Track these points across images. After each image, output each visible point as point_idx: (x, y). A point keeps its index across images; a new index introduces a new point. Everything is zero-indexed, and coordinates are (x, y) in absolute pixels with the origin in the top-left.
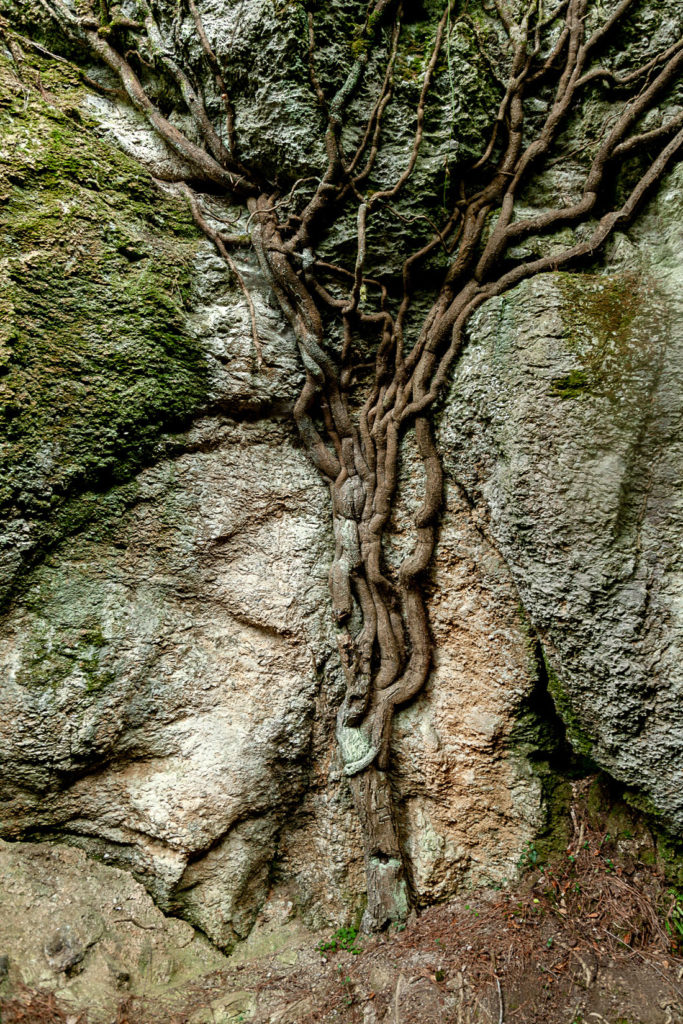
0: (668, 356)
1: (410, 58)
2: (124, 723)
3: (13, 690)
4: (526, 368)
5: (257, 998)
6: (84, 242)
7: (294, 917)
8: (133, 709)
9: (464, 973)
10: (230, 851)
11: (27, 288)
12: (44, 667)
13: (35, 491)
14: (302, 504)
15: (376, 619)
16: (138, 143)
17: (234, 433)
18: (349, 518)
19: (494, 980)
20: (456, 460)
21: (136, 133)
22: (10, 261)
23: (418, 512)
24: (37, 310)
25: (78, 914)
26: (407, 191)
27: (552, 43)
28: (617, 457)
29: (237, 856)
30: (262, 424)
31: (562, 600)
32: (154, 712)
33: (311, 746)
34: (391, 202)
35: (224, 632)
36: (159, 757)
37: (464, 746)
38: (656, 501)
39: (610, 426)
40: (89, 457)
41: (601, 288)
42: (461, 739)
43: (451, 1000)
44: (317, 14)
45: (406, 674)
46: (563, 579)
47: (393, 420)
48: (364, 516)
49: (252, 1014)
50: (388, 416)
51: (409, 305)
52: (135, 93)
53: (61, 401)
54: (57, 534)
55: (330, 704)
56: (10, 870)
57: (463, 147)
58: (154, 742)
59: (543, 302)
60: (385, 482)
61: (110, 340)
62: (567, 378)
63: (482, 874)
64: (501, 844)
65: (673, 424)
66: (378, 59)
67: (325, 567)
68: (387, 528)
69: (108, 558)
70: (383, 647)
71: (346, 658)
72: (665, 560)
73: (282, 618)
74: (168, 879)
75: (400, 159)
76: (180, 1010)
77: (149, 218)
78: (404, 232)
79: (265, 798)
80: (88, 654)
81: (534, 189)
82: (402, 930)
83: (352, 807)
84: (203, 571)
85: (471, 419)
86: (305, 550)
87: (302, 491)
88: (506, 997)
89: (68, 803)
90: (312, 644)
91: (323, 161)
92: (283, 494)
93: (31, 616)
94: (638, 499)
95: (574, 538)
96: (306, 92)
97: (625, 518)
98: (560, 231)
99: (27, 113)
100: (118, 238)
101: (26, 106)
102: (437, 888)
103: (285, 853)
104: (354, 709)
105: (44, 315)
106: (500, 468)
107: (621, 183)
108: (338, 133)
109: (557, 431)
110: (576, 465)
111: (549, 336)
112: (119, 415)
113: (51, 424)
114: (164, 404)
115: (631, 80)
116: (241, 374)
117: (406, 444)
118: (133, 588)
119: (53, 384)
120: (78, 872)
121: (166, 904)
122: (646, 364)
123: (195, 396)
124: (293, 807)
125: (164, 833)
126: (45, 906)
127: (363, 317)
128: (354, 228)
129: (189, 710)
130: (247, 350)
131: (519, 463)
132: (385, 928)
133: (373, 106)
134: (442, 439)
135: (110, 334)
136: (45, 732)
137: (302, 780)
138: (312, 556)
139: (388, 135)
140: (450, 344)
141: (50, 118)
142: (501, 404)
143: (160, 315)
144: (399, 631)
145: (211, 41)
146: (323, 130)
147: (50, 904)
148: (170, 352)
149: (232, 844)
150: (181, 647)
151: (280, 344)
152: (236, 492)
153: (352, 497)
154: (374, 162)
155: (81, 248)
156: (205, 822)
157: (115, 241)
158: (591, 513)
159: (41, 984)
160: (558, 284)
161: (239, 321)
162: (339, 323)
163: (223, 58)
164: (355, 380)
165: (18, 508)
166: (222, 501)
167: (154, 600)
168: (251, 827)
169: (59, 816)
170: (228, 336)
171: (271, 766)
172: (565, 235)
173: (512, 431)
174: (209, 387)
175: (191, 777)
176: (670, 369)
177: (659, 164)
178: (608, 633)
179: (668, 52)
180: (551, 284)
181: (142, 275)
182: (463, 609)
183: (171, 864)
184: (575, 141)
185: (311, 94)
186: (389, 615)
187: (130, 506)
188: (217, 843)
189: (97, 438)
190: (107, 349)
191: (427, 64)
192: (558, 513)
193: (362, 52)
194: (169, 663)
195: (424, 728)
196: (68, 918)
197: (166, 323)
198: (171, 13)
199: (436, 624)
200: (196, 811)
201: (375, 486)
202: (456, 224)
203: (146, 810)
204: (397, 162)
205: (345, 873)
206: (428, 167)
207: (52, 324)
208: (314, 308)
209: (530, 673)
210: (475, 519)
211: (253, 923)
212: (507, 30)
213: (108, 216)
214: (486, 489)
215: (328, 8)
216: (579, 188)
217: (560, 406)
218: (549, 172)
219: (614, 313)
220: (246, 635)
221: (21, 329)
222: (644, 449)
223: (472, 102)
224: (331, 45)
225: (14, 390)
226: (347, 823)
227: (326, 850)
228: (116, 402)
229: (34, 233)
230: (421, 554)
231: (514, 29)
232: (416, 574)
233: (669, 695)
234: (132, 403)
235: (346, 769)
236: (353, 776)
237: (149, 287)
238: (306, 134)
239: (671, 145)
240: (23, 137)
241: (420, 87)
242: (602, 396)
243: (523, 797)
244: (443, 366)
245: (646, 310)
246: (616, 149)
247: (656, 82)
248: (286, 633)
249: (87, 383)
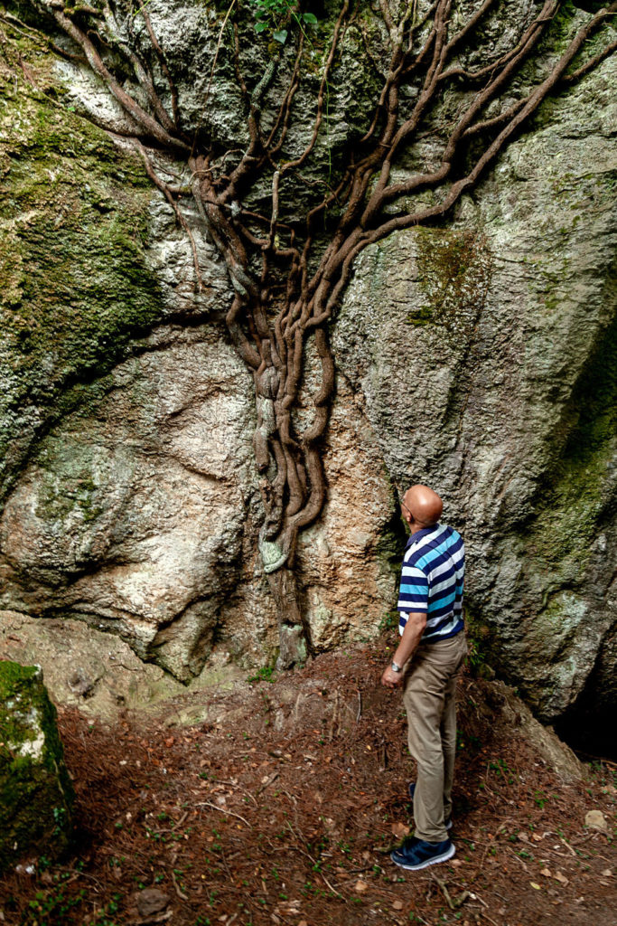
0: (488, 298)
1: (313, 54)
2: (110, 541)
3: (34, 521)
4: (391, 303)
5: (208, 709)
6: (68, 202)
7: (230, 662)
8: (117, 531)
9: (339, 691)
10: (186, 622)
11: (29, 242)
12: (54, 506)
13: (43, 387)
14: (233, 387)
15: (287, 468)
16: (100, 105)
17: (181, 336)
18: (268, 398)
19: (356, 693)
20: (344, 360)
21: (98, 96)
22: (16, 223)
23: (317, 395)
24: (36, 256)
25: (88, 662)
26: (309, 161)
27: (422, 42)
28: (449, 369)
29: (191, 625)
30: (202, 328)
31: (409, 464)
32: (131, 533)
33: (241, 553)
34: (298, 170)
35: (178, 478)
36: (135, 562)
37: (346, 553)
38: (474, 399)
39: (446, 347)
40: (79, 360)
41: (447, 243)
42: (344, 549)
43: (330, 705)
44: (240, 24)
45: (308, 506)
46: (410, 450)
47: (299, 328)
48: (278, 396)
49: (205, 718)
50: (296, 324)
51: (311, 244)
52: (96, 65)
53: (57, 321)
54: (57, 414)
55: (255, 526)
56: (39, 636)
57: (353, 127)
58: (131, 553)
59: (406, 253)
60: (294, 371)
61: (90, 275)
62: (420, 312)
63: (356, 634)
64: (369, 615)
65: (488, 347)
66: (288, 56)
67: (250, 432)
68: (295, 404)
69: (94, 429)
70: (291, 488)
71: (265, 496)
72: (476, 439)
73: (219, 469)
74: (145, 640)
75: (305, 135)
76: (159, 717)
77: (114, 175)
78: (307, 192)
79: (210, 588)
80: (84, 496)
81: (405, 157)
82: (303, 668)
83: (269, 593)
84: (162, 436)
85: (354, 333)
86: (235, 420)
87: (233, 377)
88: (363, 702)
89: (74, 592)
90: (241, 486)
91: (247, 138)
92: (219, 380)
93: (42, 470)
94: (462, 397)
95: (418, 423)
96: (233, 86)
97: (452, 409)
98: (423, 192)
99: (17, 97)
100: (92, 197)
101: (16, 91)
102: (326, 642)
103: (224, 622)
104: (270, 530)
105: (42, 259)
106: (372, 370)
107: (469, 155)
108: (257, 116)
109: (410, 350)
110: (421, 374)
111: (408, 280)
112: (99, 330)
113: (51, 338)
114: (131, 320)
115: (480, 76)
116: (187, 294)
117: (309, 345)
118: (112, 449)
119: (51, 310)
120: (83, 637)
121: (144, 655)
122: (472, 304)
123: (153, 312)
124: (228, 593)
125: (141, 611)
126: (64, 658)
127: (278, 252)
128: (270, 188)
129: (155, 531)
130: (190, 276)
131: (385, 371)
132: (291, 667)
133: (284, 95)
134: (334, 345)
135: (90, 271)
136: (58, 548)
137: (236, 576)
138: (241, 425)
139: (296, 116)
140: (341, 276)
141: (35, 100)
142: (374, 327)
143: (126, 256)
144: (303, 477)
145: (158, 38)
146: (246, 114)
147: (67, 656)
148: (134, 282)
149: (188, 617)
150: (147, 489)
151: (216, 270)
152: (184, 379)
153: (270, 383)
154: (285, 138)
155: (66, 207)
156: (169, 604)
157: (90, 199)
158: (429, 408)
159: (69, 703)
160: (417, 240)
161: (185, 254)
162: (259, 256)
163: (168, 54)
164: (271, 297)
165: (31, 399)
166: (174, 386)
167: (127, 457)
168: (200, 606)
169: (68, 601)
170: (176, 266)
171: (213, 567)
172: (426, 195)
173: (381, 347)
174: (163, 306)
175: (158, 576)
176: (488, 308)
177: (496, 144)
178: (437, 485)
179: (507, 56)
180: (412, 239)
181: (111, 224)
182: (348, 462)
183: (147, 631)
184: (437, 121)
185: (237, 87)
186: (296, 465)
187: (108, 392)
188: (178, 617)
189: (84, 347)
190: (87, 283)
191: (326, 60)
192: (408, 406)
193: (276, 54)
194: (140, 500)
195: (319, 542)
196: (81, 664)
197: (131, 261)
198: (125, 7)
199: (329, 472)
200: (163, 597)
201: (286, 374)
202: (347, 183)
203: (128, 597)
204: (302, 138)
205: (265, 634)
206: (325, 143)
207: (47, 265)
208: (240, 245)
209: (390, 507)
210: (357, 401)
211: (203, 666)
212: (388, 31)
213: (84, 180)
214: (363, 384)
215: (250, 18)
216: (439, 157)
217: (413, 332)
218: (417, 144)
219: (455, 263)
220: (194, 479)
221: (27, 272)
222: (468, 363)
223: (360, 92)
224: (252, 47)
225: (26, 319)
226: (266, 603)
227: (252, 620)
228: (96, 321)
229: (30, 197)
230: (318, 425)
231: (394, 31)
232: (315, 439)
233: (473, 524)
234: (108, 321)
235: (265, 569)
236: (271, 574)
237: (118, 236)
238: (234, 118)
239: (505, 130)
240: (16, 119)
241: (320, 79)
242: (442, 325)
243: (384, 585)
244: (335, 293)
245: (476, 263)
246: (466, 132)
247: (498, 79)
248: (223, 479)
249: (74, 308)
